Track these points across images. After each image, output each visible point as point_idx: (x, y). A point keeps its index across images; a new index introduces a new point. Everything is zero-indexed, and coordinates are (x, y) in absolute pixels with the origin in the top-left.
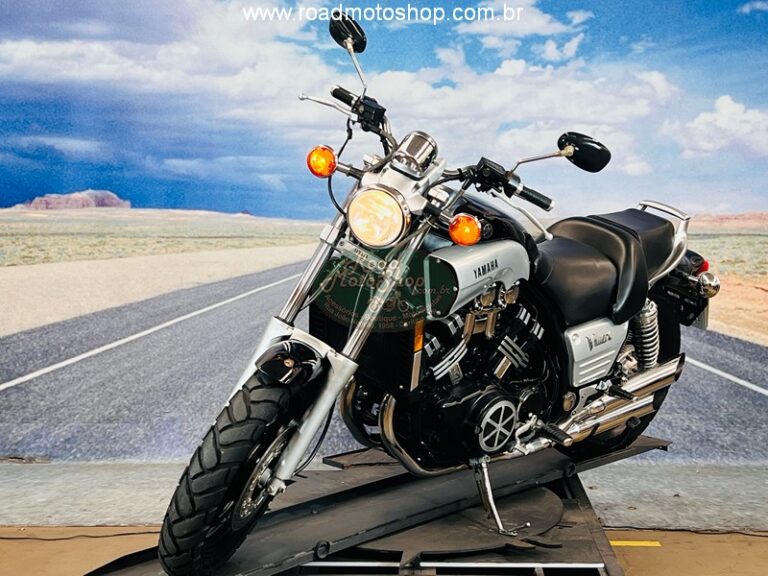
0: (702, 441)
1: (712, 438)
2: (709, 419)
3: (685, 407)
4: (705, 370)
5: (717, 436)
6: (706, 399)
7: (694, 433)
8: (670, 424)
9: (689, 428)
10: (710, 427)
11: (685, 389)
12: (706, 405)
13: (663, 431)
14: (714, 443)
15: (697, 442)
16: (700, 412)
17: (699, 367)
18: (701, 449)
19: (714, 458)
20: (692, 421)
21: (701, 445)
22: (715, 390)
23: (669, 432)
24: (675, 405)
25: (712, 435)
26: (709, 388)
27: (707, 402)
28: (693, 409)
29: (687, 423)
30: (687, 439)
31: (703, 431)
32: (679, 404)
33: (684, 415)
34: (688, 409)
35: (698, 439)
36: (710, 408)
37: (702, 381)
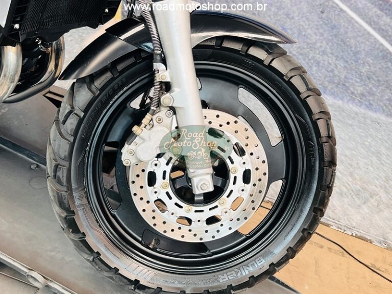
0: (338, 84)
1: (347, 84)
2: (351, 69)
3: (336, 54)
4: (365, 30)
5: (353, 84)
6: (356, 53)
7: (334, 76)
8: (318, 63)
9: (332, 71)
10: (350, 76)
11: (342, 41)
12: (354, 58)
13: (311, 67)
14: (347, 88)
15: (334, 83)
16: (347, 62)
17: (361, 26)
18: (335, 89)
19: (342, 99)
20: (337, 67)
21: (337, 86)
22: (366, 49)
23: (315, 68)
24: (329, 50)
25: (349, 82)
26: (363, 46)
27: (355, 56)
28: (342, 58)
29: (332, 67)
30: (327, 79)
31: (343, 77)
32: (332, 50)
33: (332, 60)
34: (337, 56)
35: (336, 81)
36: (356, 62)
37: (359, 38)
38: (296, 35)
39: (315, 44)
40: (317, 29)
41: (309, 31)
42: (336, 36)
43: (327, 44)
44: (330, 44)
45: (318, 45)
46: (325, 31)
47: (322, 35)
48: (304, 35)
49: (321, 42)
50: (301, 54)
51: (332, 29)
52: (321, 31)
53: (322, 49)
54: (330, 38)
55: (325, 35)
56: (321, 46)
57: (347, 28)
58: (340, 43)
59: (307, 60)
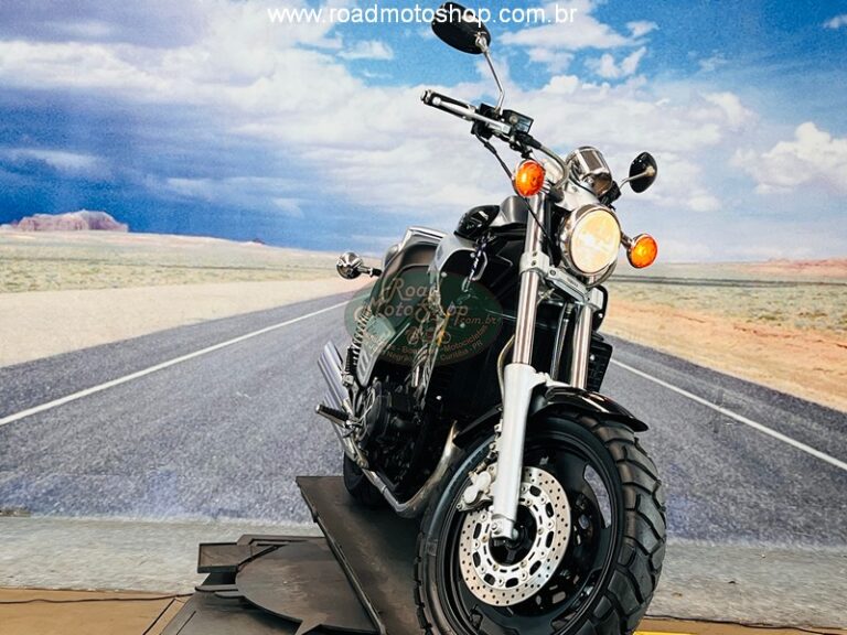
0: (771, 521)
1: (782, 518)
2: (780, 496)
3: (753, 481)
4: (776, 439)
5: (789, 516)
6: (777, 472)
7: (762, 511)
8: (734, 500)
9: (757, 505)
10: (781, 505)
12: (777, 479)
13: (727, 508)
14: (785, 524)
15: (765, 521)
16: (770, 487)
17: (769, 435)
18: (770, 530)
19: (784, 541)
20: (760, 499)
21: (770, 526)
22: (788, 463)
23: (733, 508)
24: (741, 478)
25: (784, 515)
26: (781, 460)
27: (777, 476)
28: (762, 483)
29: (754, 499)
30: (754, 518)
31: (773, 509)
32: (745, 477)
33: (751, 490)
34: (755, 484)
35: (767, 518)
36: (781, 483)
37: (773, 452)
38: (692, 470)
39: (721, 474)
40: (717, 455)
41: (708, 460)
42: (743, 456)
43: (737, 470)
44: (741, 469)
45: (726, 475)
46: (727, 454)
47: (725, 460)
48: (704, 467)
49: (729, 471)
50: (708, 494)
51: (736, 449)
52: (723, 456)
53: (732, 479)
54: (738, 461)
55: (730, 460)
56: (730, 476)
57: (754, 442)
58: (752, 464)
59: (718, 500)
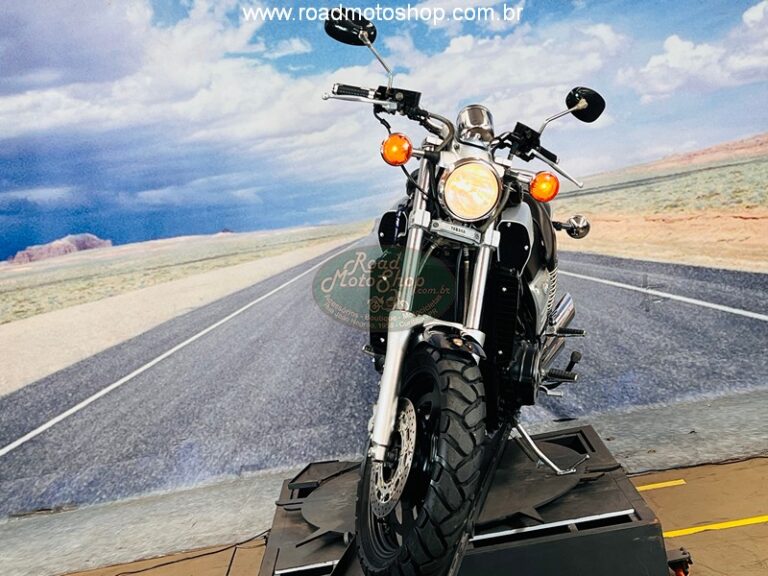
0: (708, 375)
1: (717, 371)
2: (711, 353)
3: (686, 345)
4: (699, 306)
5: (722, 368)
6: (704, 334)
7: (699, 368)
8: (674, 364)
9: (693, 365)
10: (713, 360)
11: (683, 328)
12: (705, 339)
13: (669, 372)
14: (720, 375)
15: (703, 377)
16: (701, 347)
17: (692, 304)
18: (709, 383)
19: (722, 389)
20: (695, 358)
21: (708, 379)
22: (712, 324)
23: (674, 372)
24: (676, 345)
25: (717, 368)
26: (706, 322)
27: (705, 336)
28: (694, 345)
29: (690, 360)
30: (693, 376)
31: (708, 365)
32: (679, 343)
33: (686, 353)
34: (689, 347)
35: (704, 374)
36: (710, 342)
37: (698, 317)
38: (635, 346)
39: (659, 345)
40: (653, 329)
41: (645, 336)
42: (674, 326)
43: (671, 339)
44: (674, 338)
45: (663, 344)
46: (661, 327)
47: (660, 333)
48: (644, 343)
49: (664, 341)
50: (651, 364)
51: (667, 322)
52: (657, 329)
53: (669, 347)
54: (670, 332)
55: (664, 332)
56: (667, 345)
57: (681, 313)
58: (682, 331)
59: (661, 367)
